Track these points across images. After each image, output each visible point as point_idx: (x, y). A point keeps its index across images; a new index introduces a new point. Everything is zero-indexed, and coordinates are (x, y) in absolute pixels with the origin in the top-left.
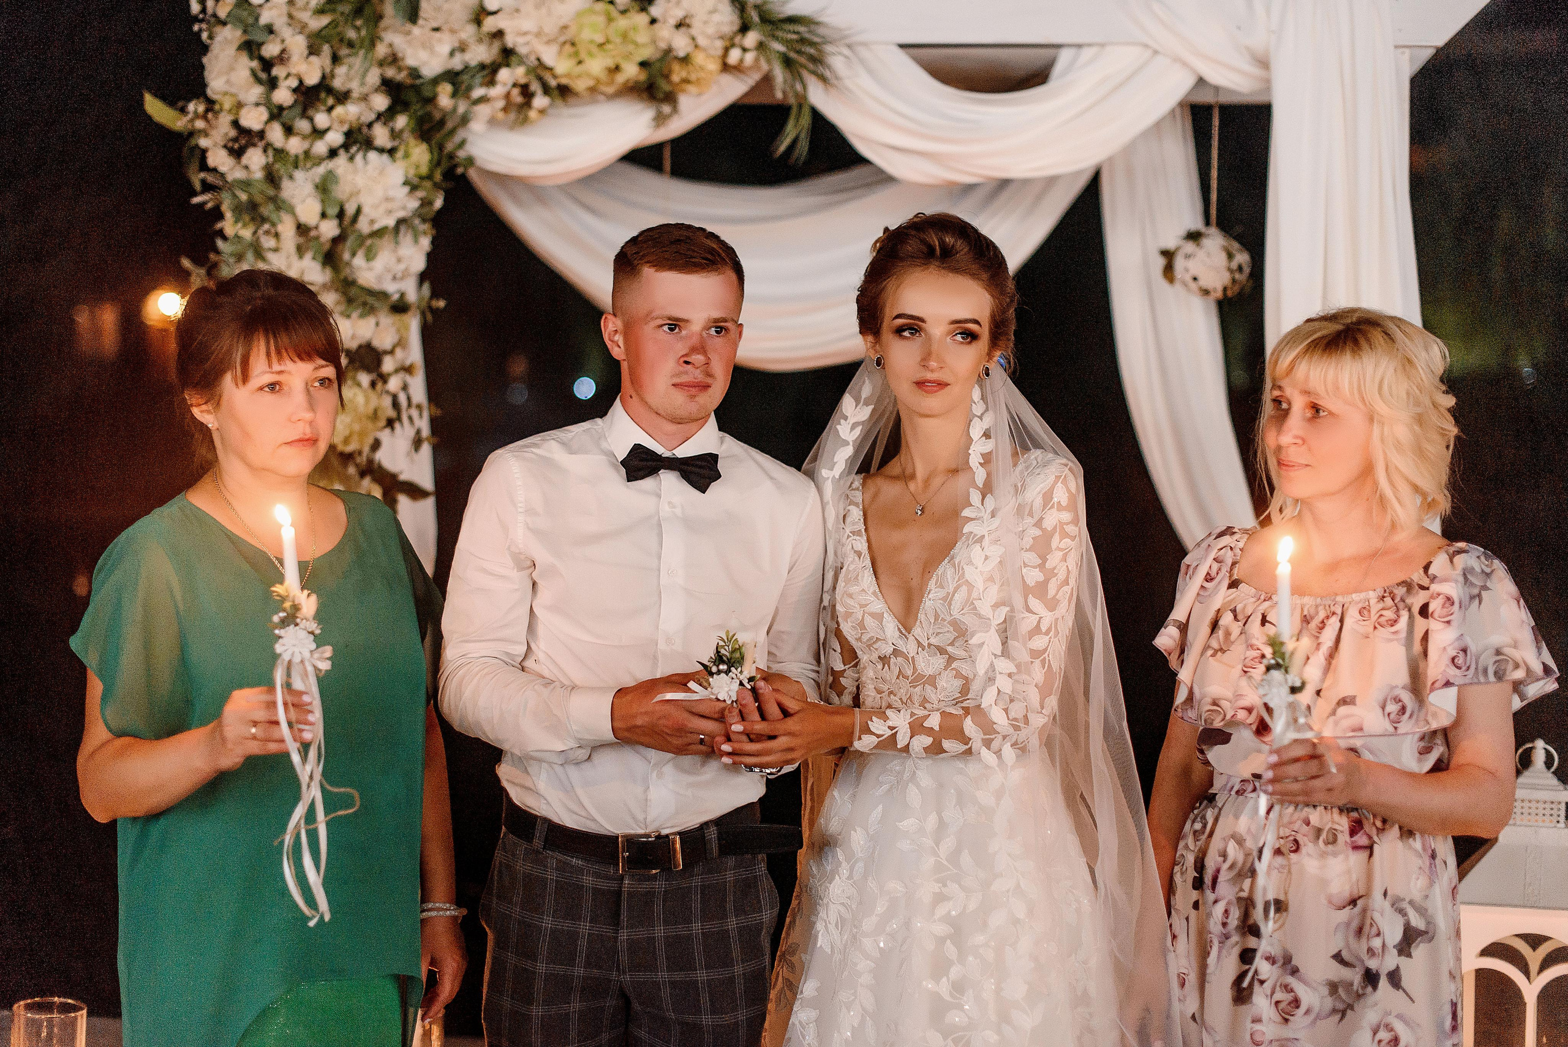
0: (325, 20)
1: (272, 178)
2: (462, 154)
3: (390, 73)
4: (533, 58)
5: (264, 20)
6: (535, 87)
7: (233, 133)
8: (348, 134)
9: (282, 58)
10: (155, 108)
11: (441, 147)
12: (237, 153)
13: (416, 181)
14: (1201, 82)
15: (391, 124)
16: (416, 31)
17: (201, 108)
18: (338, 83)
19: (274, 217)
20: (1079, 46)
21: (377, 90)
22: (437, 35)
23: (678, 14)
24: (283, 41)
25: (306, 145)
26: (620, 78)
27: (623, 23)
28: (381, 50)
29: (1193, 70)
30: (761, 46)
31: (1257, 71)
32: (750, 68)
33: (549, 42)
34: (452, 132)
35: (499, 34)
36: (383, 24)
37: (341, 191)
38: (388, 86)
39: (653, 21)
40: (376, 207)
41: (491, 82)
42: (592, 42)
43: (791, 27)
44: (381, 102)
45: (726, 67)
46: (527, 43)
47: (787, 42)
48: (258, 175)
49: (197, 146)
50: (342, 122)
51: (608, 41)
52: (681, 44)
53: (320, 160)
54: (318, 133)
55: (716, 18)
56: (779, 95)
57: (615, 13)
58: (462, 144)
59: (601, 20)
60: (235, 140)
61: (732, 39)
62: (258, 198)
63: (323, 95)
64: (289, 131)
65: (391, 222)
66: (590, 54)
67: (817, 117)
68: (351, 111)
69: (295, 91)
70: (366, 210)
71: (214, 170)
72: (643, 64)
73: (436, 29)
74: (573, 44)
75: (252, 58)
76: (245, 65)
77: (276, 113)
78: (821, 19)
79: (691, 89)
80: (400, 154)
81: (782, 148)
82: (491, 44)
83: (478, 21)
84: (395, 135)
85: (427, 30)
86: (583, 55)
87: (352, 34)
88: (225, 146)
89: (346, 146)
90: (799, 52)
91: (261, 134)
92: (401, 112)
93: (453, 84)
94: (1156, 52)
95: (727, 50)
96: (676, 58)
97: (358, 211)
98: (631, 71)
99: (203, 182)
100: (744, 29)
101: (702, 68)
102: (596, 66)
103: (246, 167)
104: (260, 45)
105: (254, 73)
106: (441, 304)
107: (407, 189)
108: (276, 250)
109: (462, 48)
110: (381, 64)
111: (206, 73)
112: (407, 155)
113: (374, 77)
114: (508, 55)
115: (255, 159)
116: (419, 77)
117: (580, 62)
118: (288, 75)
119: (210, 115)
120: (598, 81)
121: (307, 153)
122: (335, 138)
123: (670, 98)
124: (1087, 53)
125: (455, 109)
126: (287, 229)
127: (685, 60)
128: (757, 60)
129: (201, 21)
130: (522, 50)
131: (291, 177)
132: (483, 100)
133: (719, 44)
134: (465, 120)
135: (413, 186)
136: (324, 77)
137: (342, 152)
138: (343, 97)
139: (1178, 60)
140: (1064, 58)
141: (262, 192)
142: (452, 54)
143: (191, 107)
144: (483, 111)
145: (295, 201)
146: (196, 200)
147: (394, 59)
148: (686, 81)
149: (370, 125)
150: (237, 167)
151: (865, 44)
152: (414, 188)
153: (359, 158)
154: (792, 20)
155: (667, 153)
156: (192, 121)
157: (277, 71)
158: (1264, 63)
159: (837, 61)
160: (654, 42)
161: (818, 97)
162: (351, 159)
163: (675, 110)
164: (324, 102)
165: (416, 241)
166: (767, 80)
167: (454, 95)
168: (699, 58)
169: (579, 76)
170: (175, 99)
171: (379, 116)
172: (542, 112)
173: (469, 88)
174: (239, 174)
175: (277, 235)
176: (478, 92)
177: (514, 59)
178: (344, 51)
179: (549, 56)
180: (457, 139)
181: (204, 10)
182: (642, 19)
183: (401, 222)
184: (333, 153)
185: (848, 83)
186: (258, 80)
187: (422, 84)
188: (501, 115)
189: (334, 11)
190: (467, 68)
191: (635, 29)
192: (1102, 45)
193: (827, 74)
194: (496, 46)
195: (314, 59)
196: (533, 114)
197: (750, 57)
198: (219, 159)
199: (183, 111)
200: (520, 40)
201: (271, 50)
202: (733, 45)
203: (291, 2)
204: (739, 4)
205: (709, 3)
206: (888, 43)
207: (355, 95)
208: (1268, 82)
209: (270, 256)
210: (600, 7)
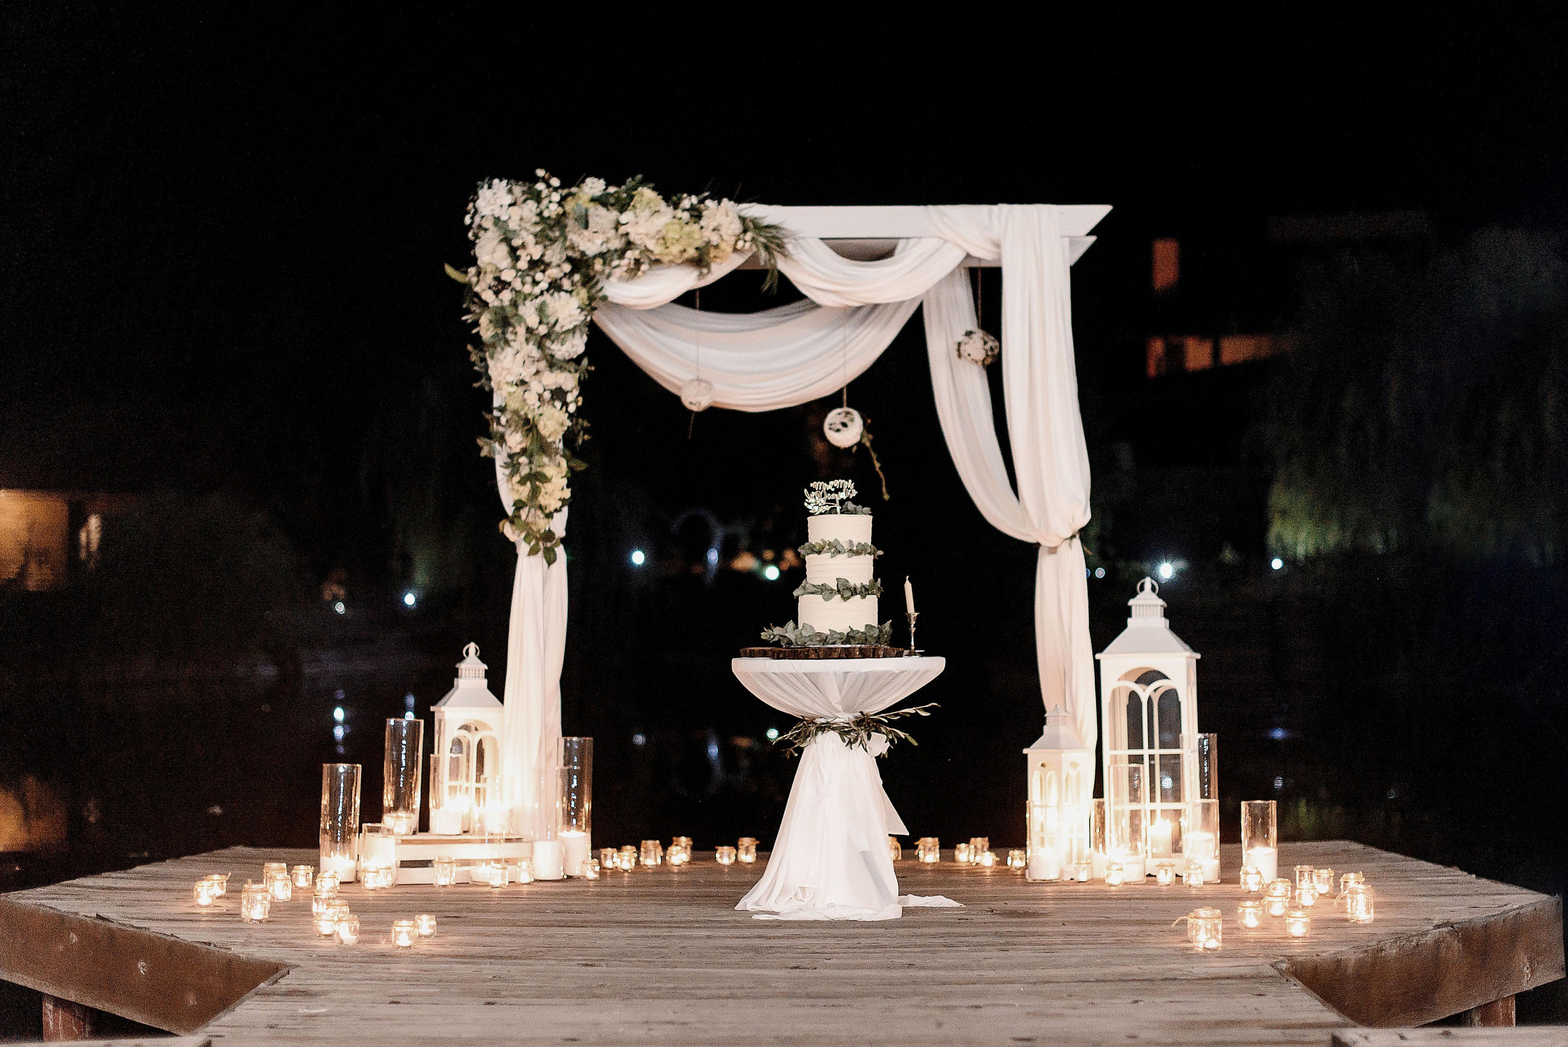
1: (514, 304)
2: (601, 293)
3: (570, 253)
4: (643, 246)
5: (510, 227)
6: (643, 260)
7: (494, 283)
8: (550, 284)
9: (522, 246)
10: (450, 270)
11: (592, 291)
12: (497, 293)
13: (583, 306)
14: (968, 256)
15: (571, 279)
16: (586, 233)
17: (475, 272)
18: (547, 259)
19: (515, 324)
20: (909, 238)
21: (565, 262)
22: (597, 234)
23: (715, 224)
24: (523, 238)
25: (531, 289)
26: (686, 256)
27: (687, 228)
28: (567, 243)
29: (964, 249)
30: (753, 240)
31: (995, 249)
32: (748, 251)
33: (652, 238)
34: (600, 283)
35: (627, 235)
36: (568, 229)
37: (549, 310)
38: (570, 260)
39: (702, 228)
40: (564, 319)
41: (622, 258)
42: (673, 238)
43: (768, 230)
44: (567, 268)
45: (735, 250)
46: (641, 239)
47: (766, 238)
48: (506, 303)
49: (475, 290)
50: (548, 277)
51: (680, 238)
52: (715, 239)
53: (538, 296)
54: (535, 283)
55: (732, 226)
56: (762, 263)
57: (683, 224)
58: (603, 288)
59: (677, 227)
60: (495, 286)
61: (739, 235)
62: (507, 315)
63: (541, 264)
64: (523, 282)
65: (571, 327)
66: (673, 244)
67: (780, 273)
68: (554, 273)
69: (528, 262)
70: (560, 320)
72: (697, 249)
73: (595, 232)
74: (663, 239)
75: (506, 246)
76: (504, 249)
77: (518, 273)
78: (782, 227)
79: (718, 261)
80: (574, 293)
81: (764, 290)
82: (621, 240)
83: (616, 229)
84: (573, 284)
85: (591, 233)
86: (668, 245)
87: (553, 235)
88: (490, 290)
89: (548, 290)
90: (772, 242)
91: (510, 283)
92: (578, 272)
93: (603, 258)
94: (946, 241)
95: (736, 242)
96: (712, 246)
97: (557, 321)
98: (691, 253)
100: (745, 231)
101: (724, 251)
102: (675, 249)
103: (501, 300)
104: (511, 240)
105: (506, 253)
106: (593, 368)
107: (579, 310)
108: (515, 341)
109: (607, 241)
110: (567, 249)
111: (476, 255)
112: (578, 294)
113: (563, 256)
114: (629, 245)
115: (506, 296)
116: (586, 255)
117: (667, 248)
118: (525, 254)
119: (480, 274)
120: (674, 256)
121: (531, 293)
122: (544, 285)
123: (708, 266)
124: (912, 242)
125: (602, 271)
126: (521, 330)
127: (717, 247)
128: (751, 247)
129: (472, 230)
130: (638, 242)
131: (524, 304)
132: (618, 266)
133: (733, 239)
134: (606, 277)
136: (541, 256)
137: (546, 293)
138: (548, 265)
139: (957, 245)
140: (901, 244)
141: (509, 312)
142: (603, 244)
143: (469, 271)
144: (616, 273)
145: (525, 317)
146: (464, 318)
147: (573, 247)
148: (715, 257)
149: (561, 279)
150: (497, 300)
151: (803, 238)
152: (582, 310)
153: (556, 295)
154: (768, 227)
155: (698, 294)
156: (469, 277)
157: (520, 252)
158: (998, 245)
159: (790, 247)
160: (702, 237)
161: (781, 265)
162: (552, 296)
163: (709, 271)
164: (541, 268)
165: (582, 336)
166: (754, 257)
167: (604, 264)
168: (723, 246)
169: (666, 255)
170: (460, 267)
171: (565, 275)
172: (644, 272)
173: (612, 260)
174: (497, 303)
175: (516, 333)
176: (615, 263)
177: (633, 247)
178: (549, 243)
179: (651, 245)
180: (601, 286)
181: (473, 223)
182: (696, 227)
183: (575, 327)
184: (542, 293)
185: (795, 257)
186: (510, 258)
187: (587, 259)
188: (624, 274)
189: (544, 223)
190: (609, 251)
191: (693, 231)
192: (920, 238)
193: (786, 253)
194: (624, 240)
195: (536, 247)
196: (640, 273)
197: (748, 245)
198: (488, 296)
200: (637, 237)
201: (516, 243)
202: (739, 239)
203: (521, 219)
204: (743, 220)
205: (729, 219)
206: (813, 238)
207: (554, 264)
208: (1000, 254)
209: (512, 343)
210: (675, 221)
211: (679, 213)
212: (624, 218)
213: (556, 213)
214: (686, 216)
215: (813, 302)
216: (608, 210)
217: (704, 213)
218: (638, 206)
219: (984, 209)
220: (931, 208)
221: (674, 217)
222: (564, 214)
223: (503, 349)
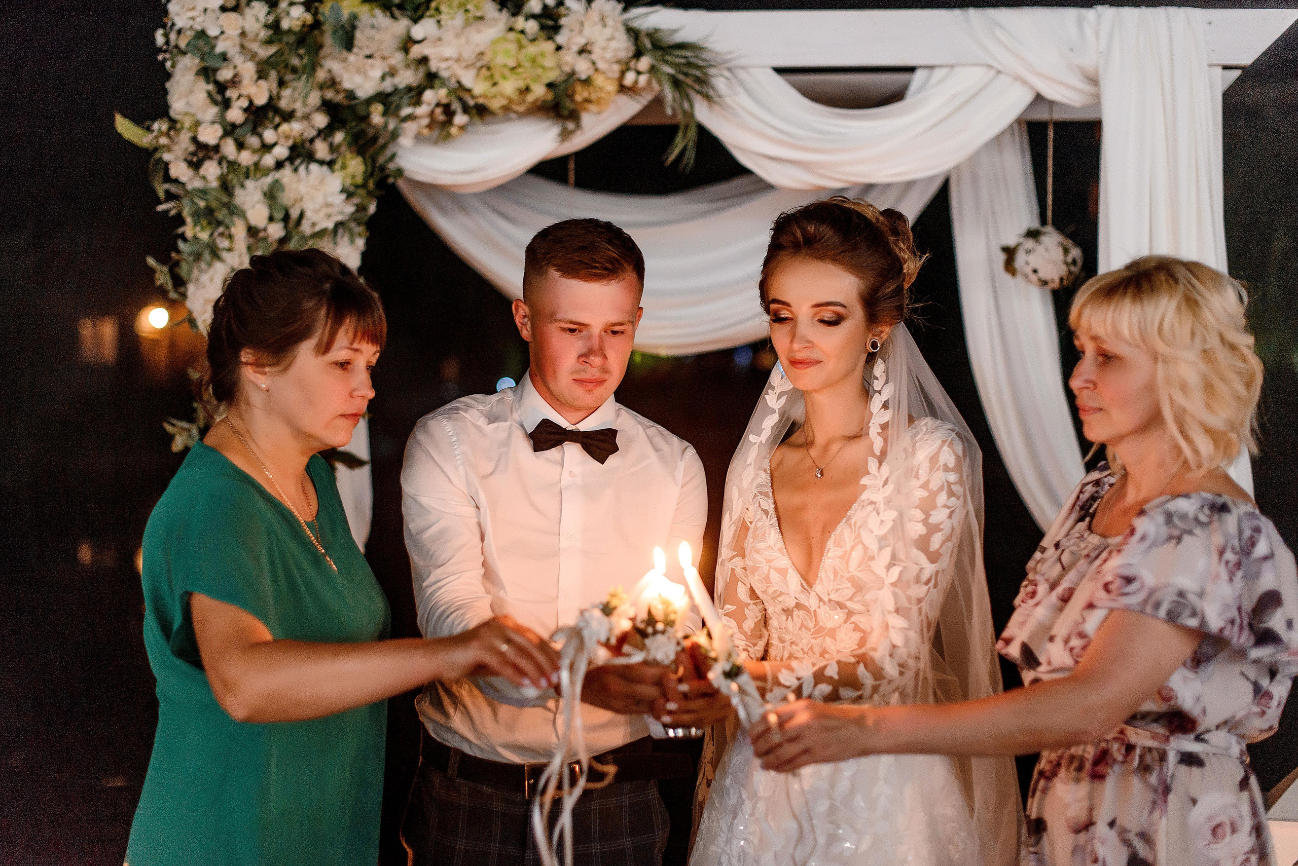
0: (272, 50)
1: (226, 187)
2: (392, 166)
3: (330, 95)
4: (453, 81)
5: (219, 49)
6: (456, 106)
7: (192, 148)
8: (293, 148)
9: (235, 82)
10: (124, 127)
11: (374, 160)
12: (195, 165)
13: (352, 189)
14: (1039, 98)
15: (330, 140)
16: (352, 58)
17: (165, 127)
18: (283, 104)
19: (227, 220)
20: (931, 67)
21: (318, 109)
22: (370, 61)
23: (581, 41)
24: (235, 67)
25: (255, 158)
26: (530, 98)
27: (532, 49)
28: (321, 75)
29: (1032, 88)
30: (653, 69)
31: (1089, 88)
32: (644, 89)
33: (467, 67)
34: (384, 146)
35: (424, 60)
36: (322, 53)
37: (286, 198)
38: (327, 106)
39: (559, 48)
40: (316, 211)
41: (418, 103)
42: (505, 66)
43: (681, 52)
44: (321, 120)
45: (623, 89)
46: (449, 68)
47: (676, 65)
48: (214, 184)
49: (160, 160)
50: (287, 137)
51: (519, 66)
52: (583, 68)
53: (267, 172)
54: (267, 148)
55: (614, 44)
56: (669, 112)
57: (524, 41)
58: (393, 157)
59: (513, 47)
60: (194, 154)
61: (627, 63)
62: (214, 204)
63: (271, 114)
64: (240, 146)
65: (330, 225)
66: (504, 77)
67: (702, 131)
68: (295, 128)
69: (246, 110)
70: (308, 214)
71: (176, 181)
72: (550, 86)
73: (369, 57)
74: (489, 68)
75: (208, 82)
76: (203, 88)
77: (230, 130)
78: (705, 45)
79: (592, 107)
80: (338, 166)
81: (672, 157)
82: (417, 70)
83: (405, 49)
84: (333, 149)
85: (361, 57)
86: (497, 78)
87: (296, 62)
88: (186, 160)
89: (291, 159)
90: (686, 74)
91: (217, 148)
92: (339, 129)
93: (384, 104)
94: (999, 72)
95: (623, 73)
96: (579, 80)
97: (302, 215)
98: (539, 91)
99: (167, 192)
100: (638, 54)
101: (601, 89)
102: (509, 87)
103: (204, 178)
104: (215, 70)
105: (209, 94)
107: (344, 196)
108: (230, 250)
109: (392, 73)
110: (321, 87)
111: (169, 97)
112: (344, 167)
113: (315, 99)
114: (432, 78)
115: (212, 170)
116: (355, 98)
117: (495, 84)
118: (240, 96)
119: (172, 133)
120: (511, 100)
121: (256, 165)
122: (281, 152)
123: (574, 116)
124: (938, 74)
125: (385, 126)
126: (239, 230)
127: (587, 82)
128: (649, 82)
129: (166, 51)
130: (444, 74)
131: (243, 186)
132: (410, 118)
133: (616, 68)
134: (395, 135)
135: (349, 194)
136: (271, 98)
137: (287, 164)
138: (288, 116)
139: (1017, 78)
140: (918, 78)
141: (217, 199)
142: (383, 78)
143: (156, 126)
144: (410, 128)
145: (246, 207)
146: (161, 208)
147: (332, 83)
148: (588, 101)
149: (312, 141)
150: (197, 178)
151: (743, 68)
153: (302, 169)
154: (682, 46)
155: (572, 165)
156: (157, 137)
157: (231, 93)
158: (1094, 81)
159: (720, 83)
160: (559, 66)
161: (703, 114)
162: (296, 170)
163: (578, 125)
164: (272, 120)
165: (352, 241)
166: (658, 102)
167: (385, 114)
168: (599, 80)
169: (494, 97)
170: (142, 119)
171: (320, 132)
172: (462, 128)
173: (398, 108)
174: (197, 184)
175: (230, 237)
176: (406, 111)
177: (437, 82)
178: (289, 77)
179: (468, 79)
180: (388, 153)
181: (167, 43)
182: (549, 46)
183: (339, 225)
184: (279, 165)
185: (728, 100)
186: (215, 102)
187: (356, 105)
188: (426, 131)
189: (280, 41)
190: (396, 90)
191: (542, 54)
192: (952, 66)
193: (711, 93)
194: (422, 70)
195: (262, 82)
196: (454, 130)
197: (643, 79)
198: (180, 170)
199: (149, 129)
200: (443, 65)
201: (225, 75)
202: (628, 69)
203: (243, 34)
204: (633, 33)
205: (608, 32)
206: (764, 67)
207: (299, 114)
208: (1098, 97)
209: (225, 255)
210: (512, 36)
211: (520, 23)
212: (422, 29)
213: (299, 23)
214: (532, 26)
215: (761, 181)
216: (393, 16)
217: (563, 21)
218: (443, 8)
219: (1070, 14)
220: (972, 12)
221: (511, 29)
222: (317, 25)
223: (210, 265)
